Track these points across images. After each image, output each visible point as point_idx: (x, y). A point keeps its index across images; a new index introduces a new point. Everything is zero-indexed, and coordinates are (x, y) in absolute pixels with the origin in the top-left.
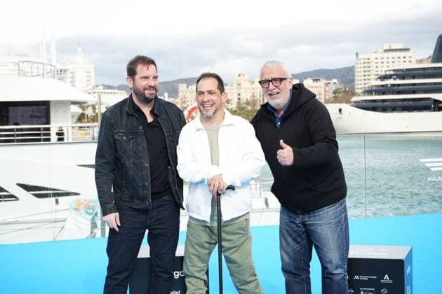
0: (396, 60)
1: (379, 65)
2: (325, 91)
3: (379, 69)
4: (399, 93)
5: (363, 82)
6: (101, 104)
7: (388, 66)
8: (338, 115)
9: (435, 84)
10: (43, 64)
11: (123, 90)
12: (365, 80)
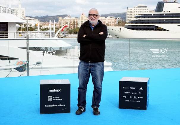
0: (142, 10)
1: (136, 12)
2: (115, 21)
3: (135, 14)
4: (143, 23)
5: (129, 18)
6: (28, 24)
7: (139, 13)
8: (120, 31)
9: (156, 20)
10: (6, 7)
11: (37, 18)
12: (130, 18)
